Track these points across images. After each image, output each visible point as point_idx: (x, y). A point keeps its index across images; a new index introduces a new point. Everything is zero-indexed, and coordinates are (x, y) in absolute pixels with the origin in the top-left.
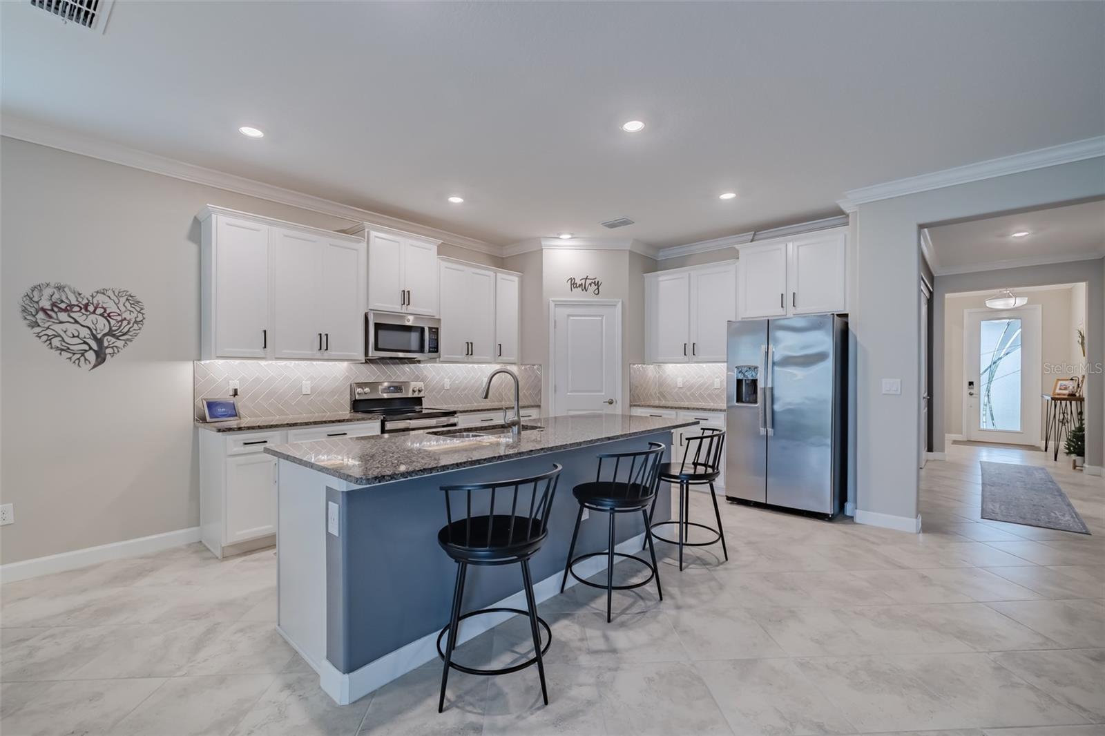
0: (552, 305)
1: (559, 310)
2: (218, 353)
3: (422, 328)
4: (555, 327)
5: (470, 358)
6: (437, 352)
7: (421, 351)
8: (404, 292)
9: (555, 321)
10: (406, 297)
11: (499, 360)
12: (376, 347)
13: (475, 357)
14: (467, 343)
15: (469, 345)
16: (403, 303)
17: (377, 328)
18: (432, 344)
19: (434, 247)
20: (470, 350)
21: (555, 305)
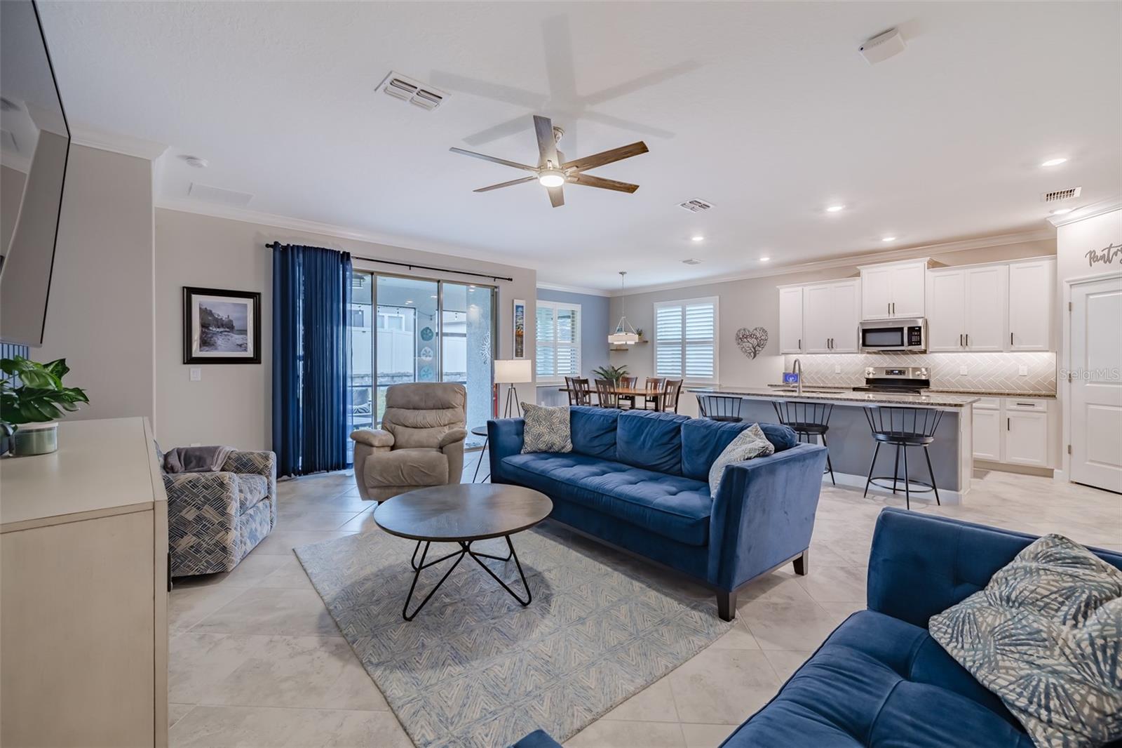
0: (1066, 286)
1: (1076, 290)
2: (781, 352)
3: (901, 330)
4: (1070, 310)
5: (967, 349)
6: (920, 344)
7: (902, 345)
8: (889, 305)
9: (1070, 303)
10: (892, 308)
11: (1013, 348)
12: (864, 344)
13: (973, 347)
14: (961, 336)
15: (964, 336)
16: (889, 313)
17: (865, 332)
18: (914, 339)
19: (923, 264)
20: (964, 341)
21: (1071, 285)
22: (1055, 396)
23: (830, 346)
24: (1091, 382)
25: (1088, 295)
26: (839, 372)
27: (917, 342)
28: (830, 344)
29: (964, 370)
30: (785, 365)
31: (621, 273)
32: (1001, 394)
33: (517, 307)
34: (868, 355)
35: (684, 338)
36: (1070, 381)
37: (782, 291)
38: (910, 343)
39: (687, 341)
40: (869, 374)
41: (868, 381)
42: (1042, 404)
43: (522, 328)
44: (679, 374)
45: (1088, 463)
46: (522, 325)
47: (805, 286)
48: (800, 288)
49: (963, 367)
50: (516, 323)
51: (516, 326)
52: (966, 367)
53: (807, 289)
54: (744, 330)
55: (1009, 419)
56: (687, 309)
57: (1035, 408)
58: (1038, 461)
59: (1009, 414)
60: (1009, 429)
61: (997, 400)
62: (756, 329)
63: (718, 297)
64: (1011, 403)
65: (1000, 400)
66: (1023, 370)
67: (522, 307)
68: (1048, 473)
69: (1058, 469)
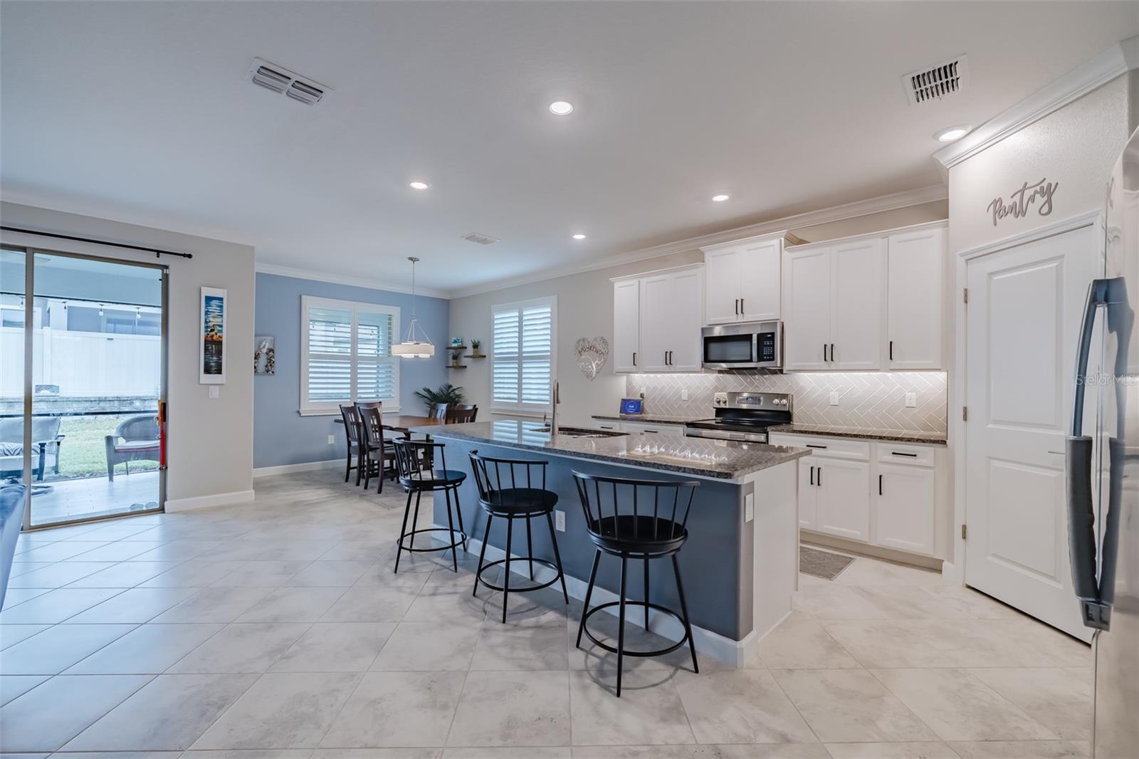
0: (962, 262)
1: (974, 267)
2: (615, 370)
3: (750, 336)
4: (966, 302)
5: (833, 366)
6: (773, 359)
7: (751, 361)
8: (737, 301)
9: (966, 290)
10: (740, 306)
11: (894, 364)
12: (707, 359)
13: (841, 363)
14: (825, 346)
15: (829, 347)
16: (737, 313)
17: (708, 341)
18: (766, 351)
19: (778, 241)
20: (829, 353)
21: (967, 260)
22: (944, 442)
23: (668, 362)
24: (995, 422)
25: (991, 274)
26: (686, 399)
27: (769, 355)
28: (668, 358)
29: (834, 397)
30: (627, 388)
31: (411, 259)
32: (871, 437)
33: (209, 299)
34: (719, 375)
35: (520, 352)
36: (965, 418)
37: (616, 285)
38: (760, 358)
39: (524, 355)
40: (719, 402)
41: (720, 412)
42: (927, 454)
43: (221, 331)
44: (515, 399)
45: (990, 558)
46: (221, 326)
47: (642, 277)
48: (635, 282)
49: (832, 393)
50: (206, 322)
51: (207, 327)
52: (837, 393)
53: (644, 281)
54: (584, 340)
55: (880, 476)
56: (524, 313)
57: (917, 460)
58: (920, 545)
59: (883, 469)
60: (881, 494)
61: (865, 445)
62: (595, 340)
63: (556, 296)
64: (885, 449)
65: (870, 446)
66: (911, 398)
67: (221, 299)
68: (935, 567)
69: (948, 561)
